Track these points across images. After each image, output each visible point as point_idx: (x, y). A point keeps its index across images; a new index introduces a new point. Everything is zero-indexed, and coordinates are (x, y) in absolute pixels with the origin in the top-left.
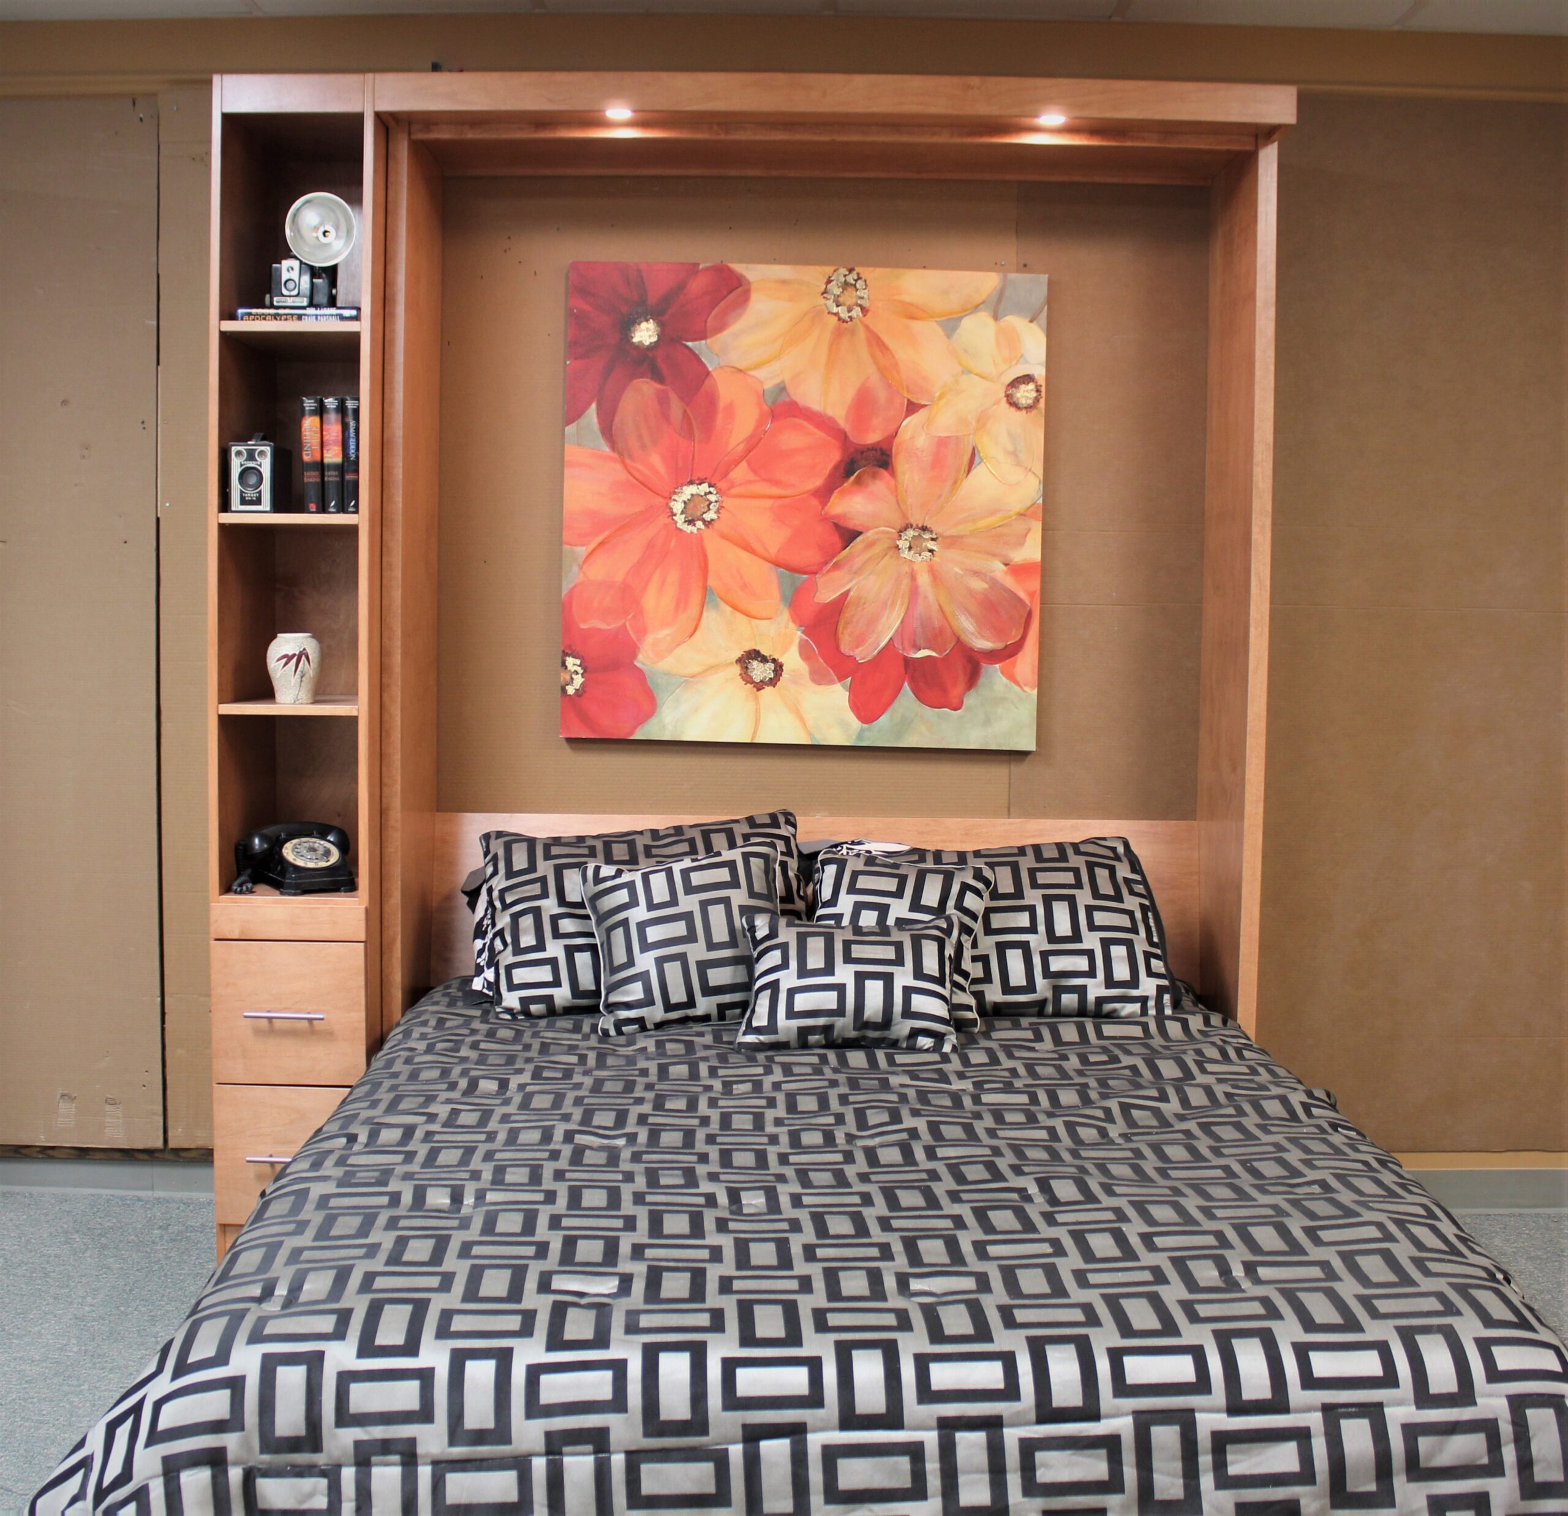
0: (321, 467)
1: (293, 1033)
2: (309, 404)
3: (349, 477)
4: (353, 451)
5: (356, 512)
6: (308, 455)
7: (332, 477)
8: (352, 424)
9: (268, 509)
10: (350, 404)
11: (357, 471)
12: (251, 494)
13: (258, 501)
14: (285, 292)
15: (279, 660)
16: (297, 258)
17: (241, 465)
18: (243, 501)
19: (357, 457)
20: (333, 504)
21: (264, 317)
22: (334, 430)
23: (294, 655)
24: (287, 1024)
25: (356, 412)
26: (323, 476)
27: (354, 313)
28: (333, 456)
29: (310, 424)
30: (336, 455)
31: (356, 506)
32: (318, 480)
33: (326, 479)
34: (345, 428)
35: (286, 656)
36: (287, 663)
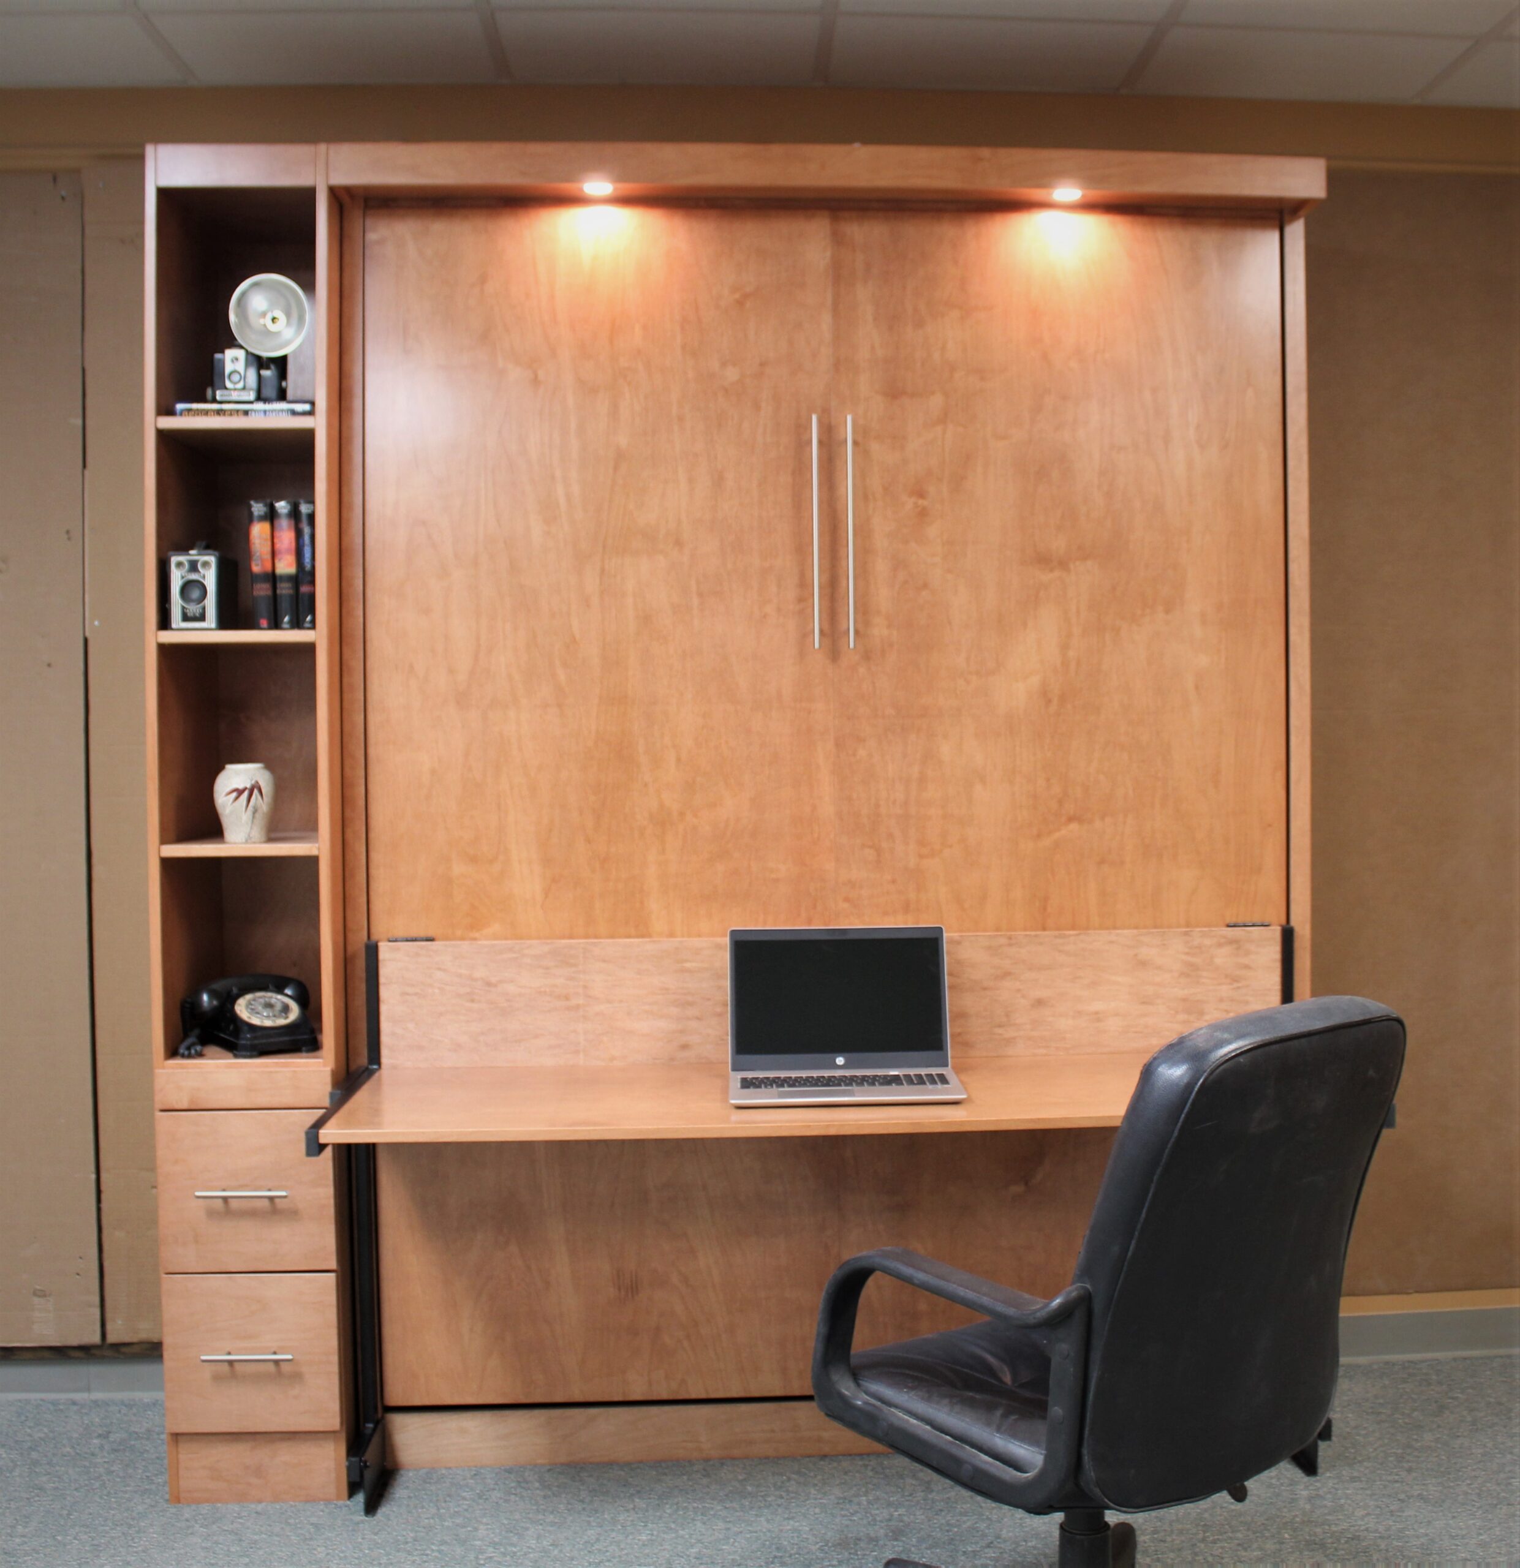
0: (272, 578)
1: (253, 1214)
2: (258, 508)
3: (304, 589)
4: (308, 560)
5: (313, 628)
6: (257, 565)
7: (285, 589)
8: (307, 530)
9: (213, 625)
10: (304, 509)
11: (313, 582)
12: (193, 609)
13: (202, 618)
14: (228, 384)
15: (227, 794)
16: (241, 347)
17: (183, 577)
18: (186, 618)
19: (313, 567)
20: (286, 619)
21: (206, 413)
22: (286, 537)
23: (245, 789)
24: (244, 1204)
25: (311, 518)
26: (274, 588)
27: (307, 407)
28: (286, 566)
29: (259, 532)
30: (290, 565)
31: (313, 622)
32: (269, 593)
33: (278, 592)
34: (299, 534)
35: (236, 790)
36: (237, 798)
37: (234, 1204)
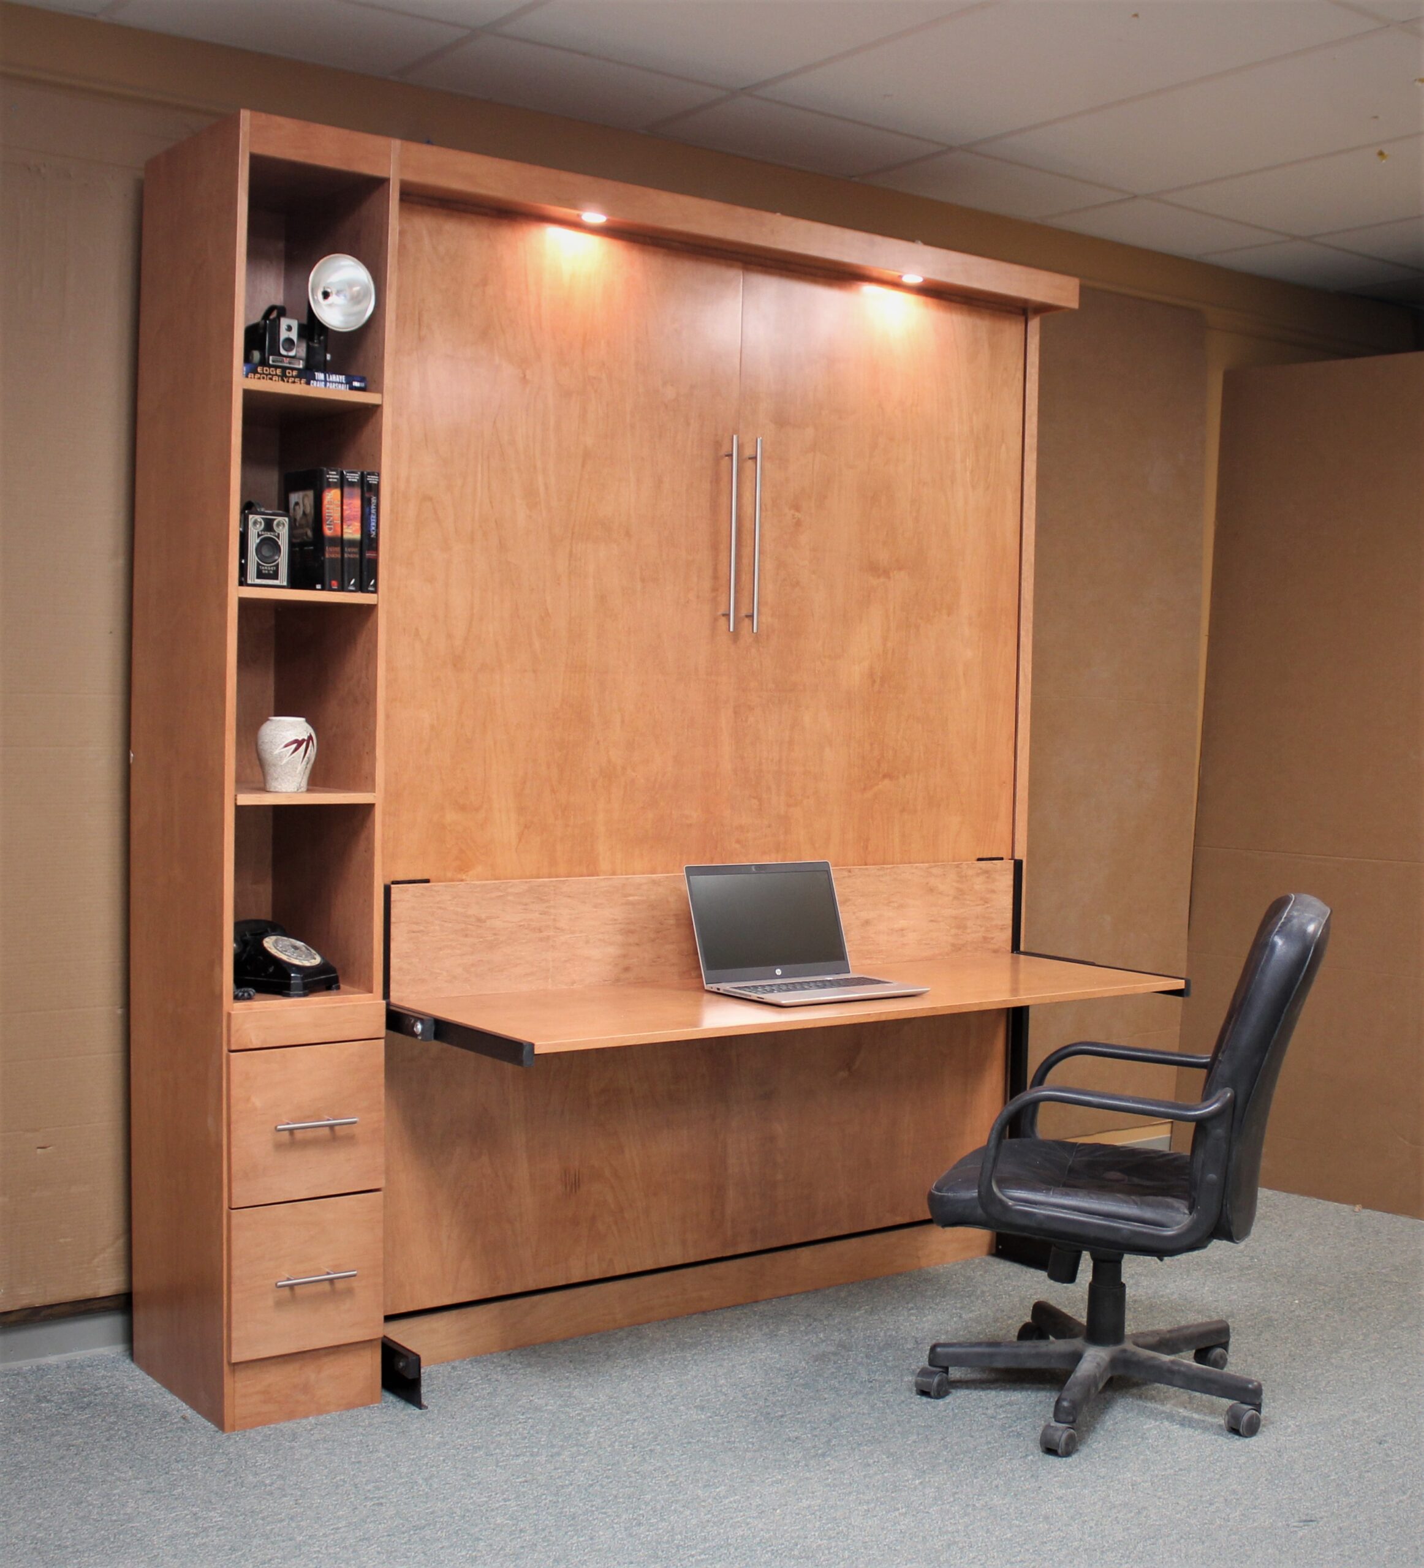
0: (341, 542)
1: (315, 1143)
2: (331, 476)
3: (369, 554)
4: (373, 528)
5: (375, 592)
6: (330, 529)
7: (351, 553)
8: (372, 500)
9: (285, 584)
10: (371, 479)
11: (377, 549)
12: (267, 568)
13: (275, 576)
14: (283, 351)
15: (286, 746)
17: (259, 535)
18: (260, 575)
19: (377, 534)
20: (353, 582)
21: (271, 377)
22: (354, 504)
23: (303, 740)
25: (377, 488)
26: (343, 552)
27: (362, 383)
28: (352, 532)
29: (331, 497)
30: (355, 531)
31: (376, 585)
32: (339, 556)
33: (346, 555)
34: (365, 503)
35: (296, 741)
36: (296, 749)
37: (299, 1135)
